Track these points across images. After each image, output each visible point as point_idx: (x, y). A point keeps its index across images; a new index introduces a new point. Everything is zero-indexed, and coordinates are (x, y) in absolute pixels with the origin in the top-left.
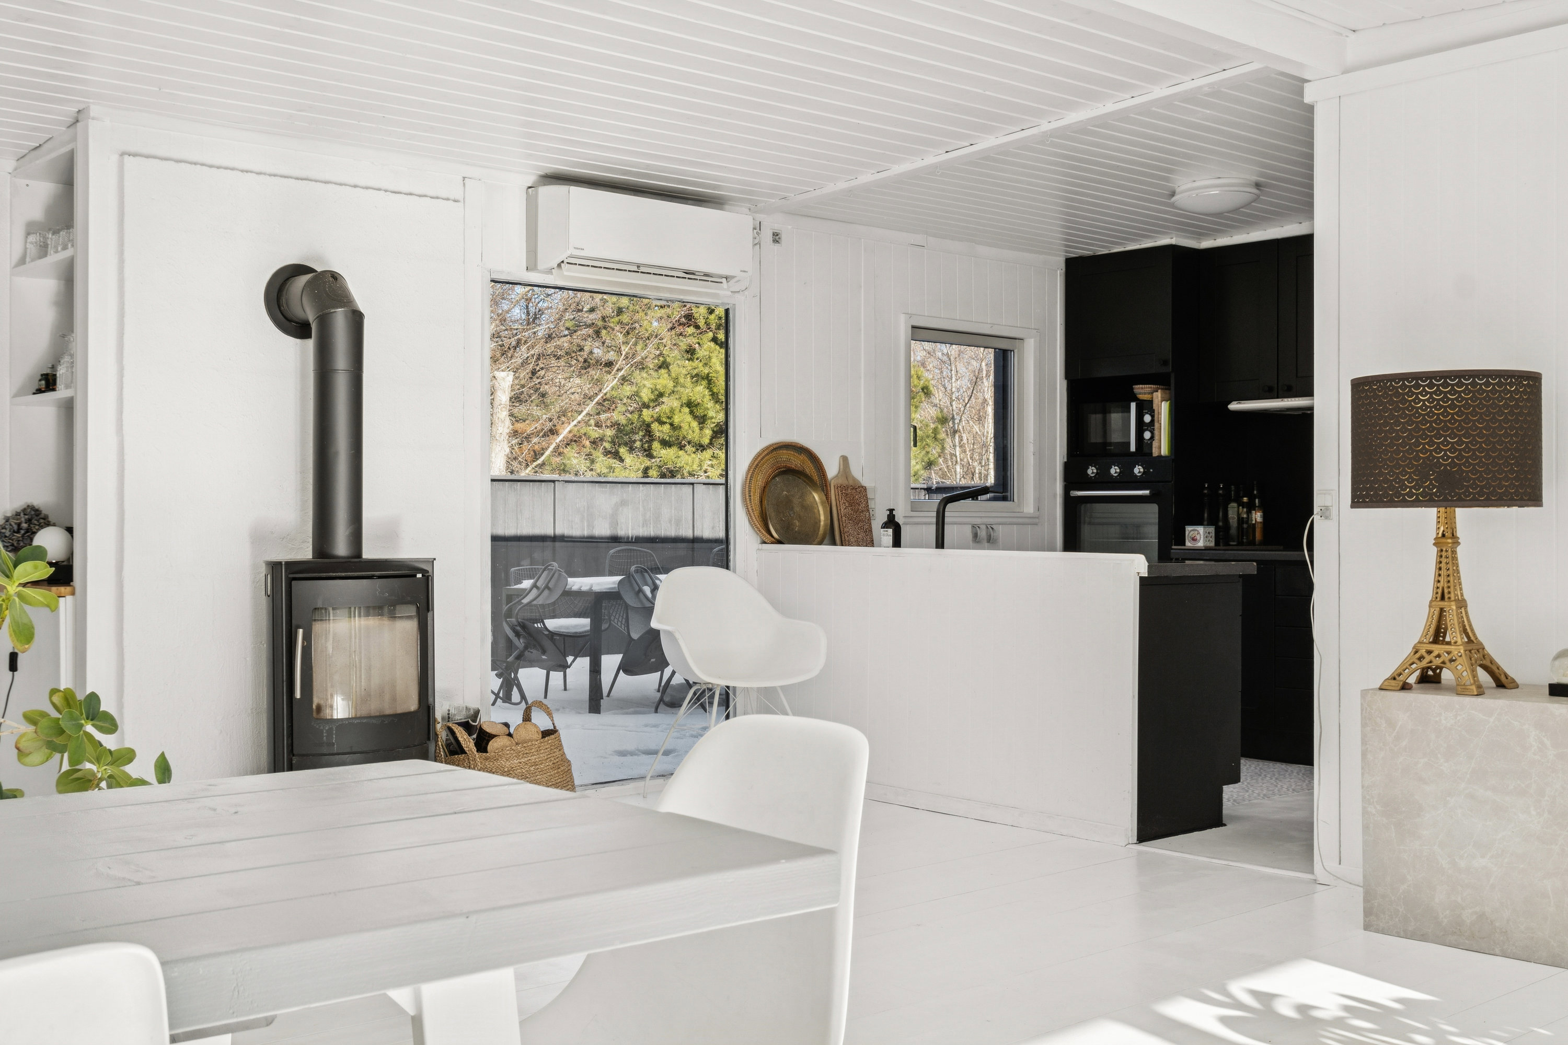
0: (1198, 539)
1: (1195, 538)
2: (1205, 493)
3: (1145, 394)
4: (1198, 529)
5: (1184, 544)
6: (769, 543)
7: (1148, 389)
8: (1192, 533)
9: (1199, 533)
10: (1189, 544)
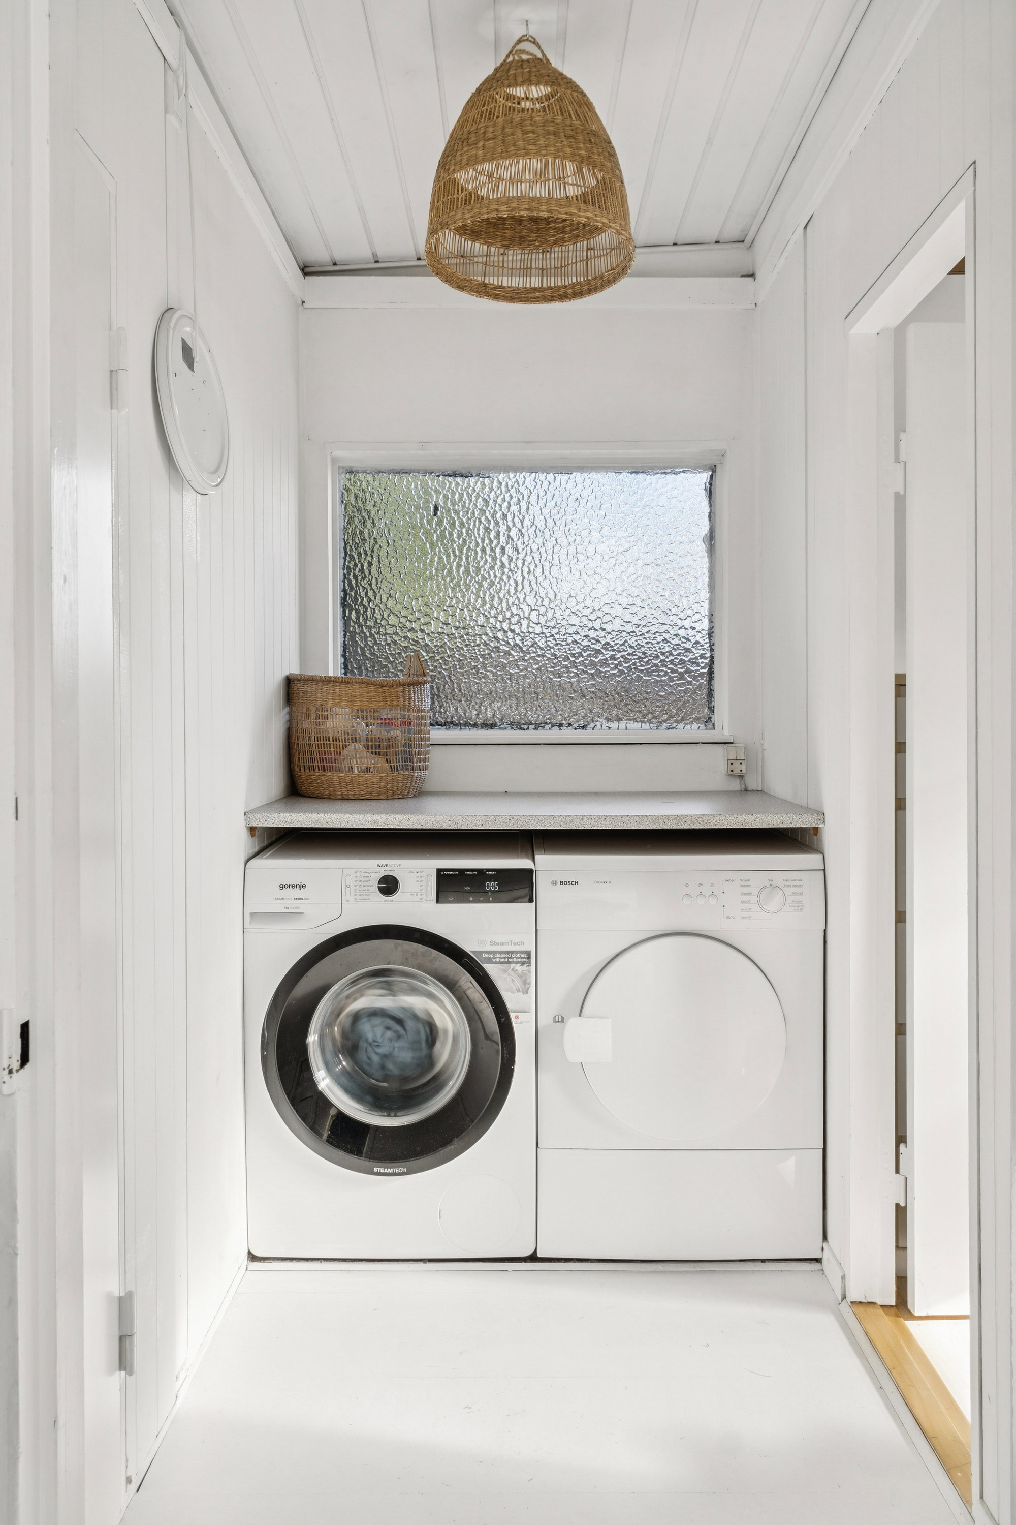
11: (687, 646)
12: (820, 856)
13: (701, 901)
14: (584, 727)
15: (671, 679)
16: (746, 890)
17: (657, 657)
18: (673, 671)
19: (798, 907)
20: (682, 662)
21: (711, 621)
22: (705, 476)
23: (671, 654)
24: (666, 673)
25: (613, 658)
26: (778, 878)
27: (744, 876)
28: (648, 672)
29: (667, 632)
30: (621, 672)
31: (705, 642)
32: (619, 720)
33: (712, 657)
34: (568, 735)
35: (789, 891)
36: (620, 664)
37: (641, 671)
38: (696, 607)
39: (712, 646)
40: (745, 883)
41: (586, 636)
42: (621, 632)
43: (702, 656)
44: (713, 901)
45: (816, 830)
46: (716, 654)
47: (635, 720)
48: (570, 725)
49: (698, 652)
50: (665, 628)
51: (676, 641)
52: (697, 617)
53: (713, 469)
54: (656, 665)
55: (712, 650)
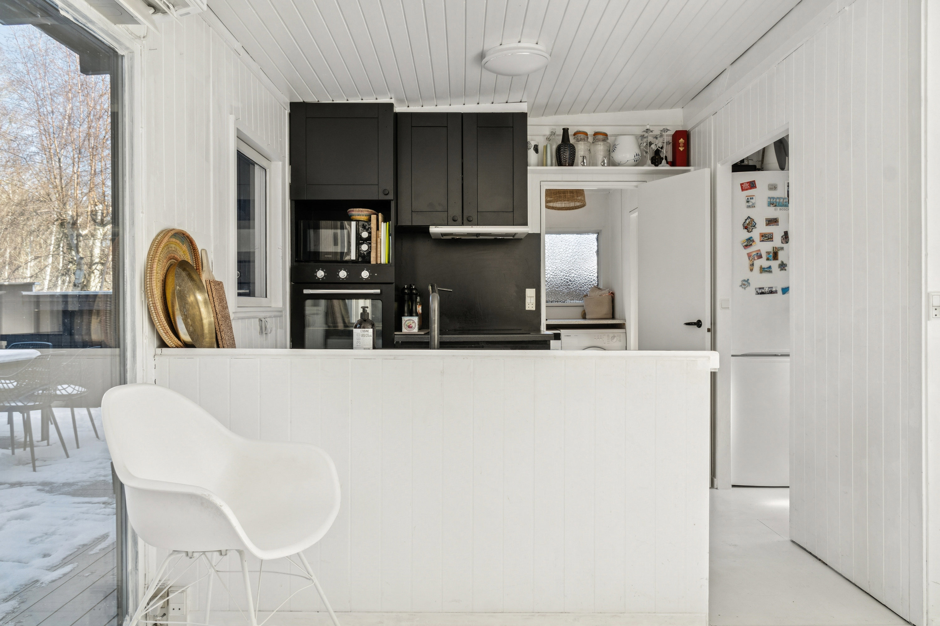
0: (413, 326)
1: (411, 325)
2: (406, 293)
3: (363, 215)
4: (413, 319)
5: (401, 331)
6: (173, 347)
7: (366, 212)
8: (408, 322)
9: (414, 322)
10: (405, 330)
11: (591, 280)
12: (625, 330)
13: (598, 340)
14: (564, 302)
15: (587, 289)
16: (608, 337)
17: (583, 283)
18: (588, 287)
19: (620, 341)
20: (590, 284)
21: (598, 274)
22: (596, 235)
23: (587, 282)
24: (586, 288)
25: (571, 284)
26: (616, 335)
27: (608, 334)
28: (581, 287)
29: (586, 277)
30: (574, 287)
31: (596, 279)
32: (573, 300)
33: (598, 283)
34: (560, 304)
35: (618, 337)
36: (574, 285)
37: (579, 287)
38: (594, 270)
39: (598, 280)
40: (608, 336)
41: (565, 278)
42: (574, 277)
43: (595, 283)
44: (601, 340)
45: (624, 324)
46: (599, 282)
47: (577, 300)
48: (560, 301)
49: (594, 282)
50: (585, 276)
51: (589, 279)
52: (594, 273)
53: (598, 234)
54: (583, 285)
55: (598, 281)
